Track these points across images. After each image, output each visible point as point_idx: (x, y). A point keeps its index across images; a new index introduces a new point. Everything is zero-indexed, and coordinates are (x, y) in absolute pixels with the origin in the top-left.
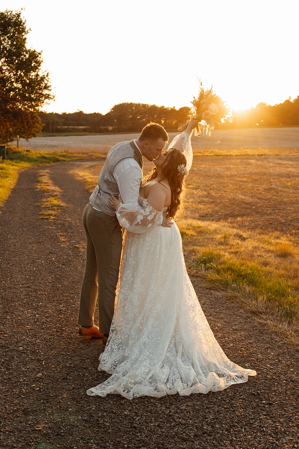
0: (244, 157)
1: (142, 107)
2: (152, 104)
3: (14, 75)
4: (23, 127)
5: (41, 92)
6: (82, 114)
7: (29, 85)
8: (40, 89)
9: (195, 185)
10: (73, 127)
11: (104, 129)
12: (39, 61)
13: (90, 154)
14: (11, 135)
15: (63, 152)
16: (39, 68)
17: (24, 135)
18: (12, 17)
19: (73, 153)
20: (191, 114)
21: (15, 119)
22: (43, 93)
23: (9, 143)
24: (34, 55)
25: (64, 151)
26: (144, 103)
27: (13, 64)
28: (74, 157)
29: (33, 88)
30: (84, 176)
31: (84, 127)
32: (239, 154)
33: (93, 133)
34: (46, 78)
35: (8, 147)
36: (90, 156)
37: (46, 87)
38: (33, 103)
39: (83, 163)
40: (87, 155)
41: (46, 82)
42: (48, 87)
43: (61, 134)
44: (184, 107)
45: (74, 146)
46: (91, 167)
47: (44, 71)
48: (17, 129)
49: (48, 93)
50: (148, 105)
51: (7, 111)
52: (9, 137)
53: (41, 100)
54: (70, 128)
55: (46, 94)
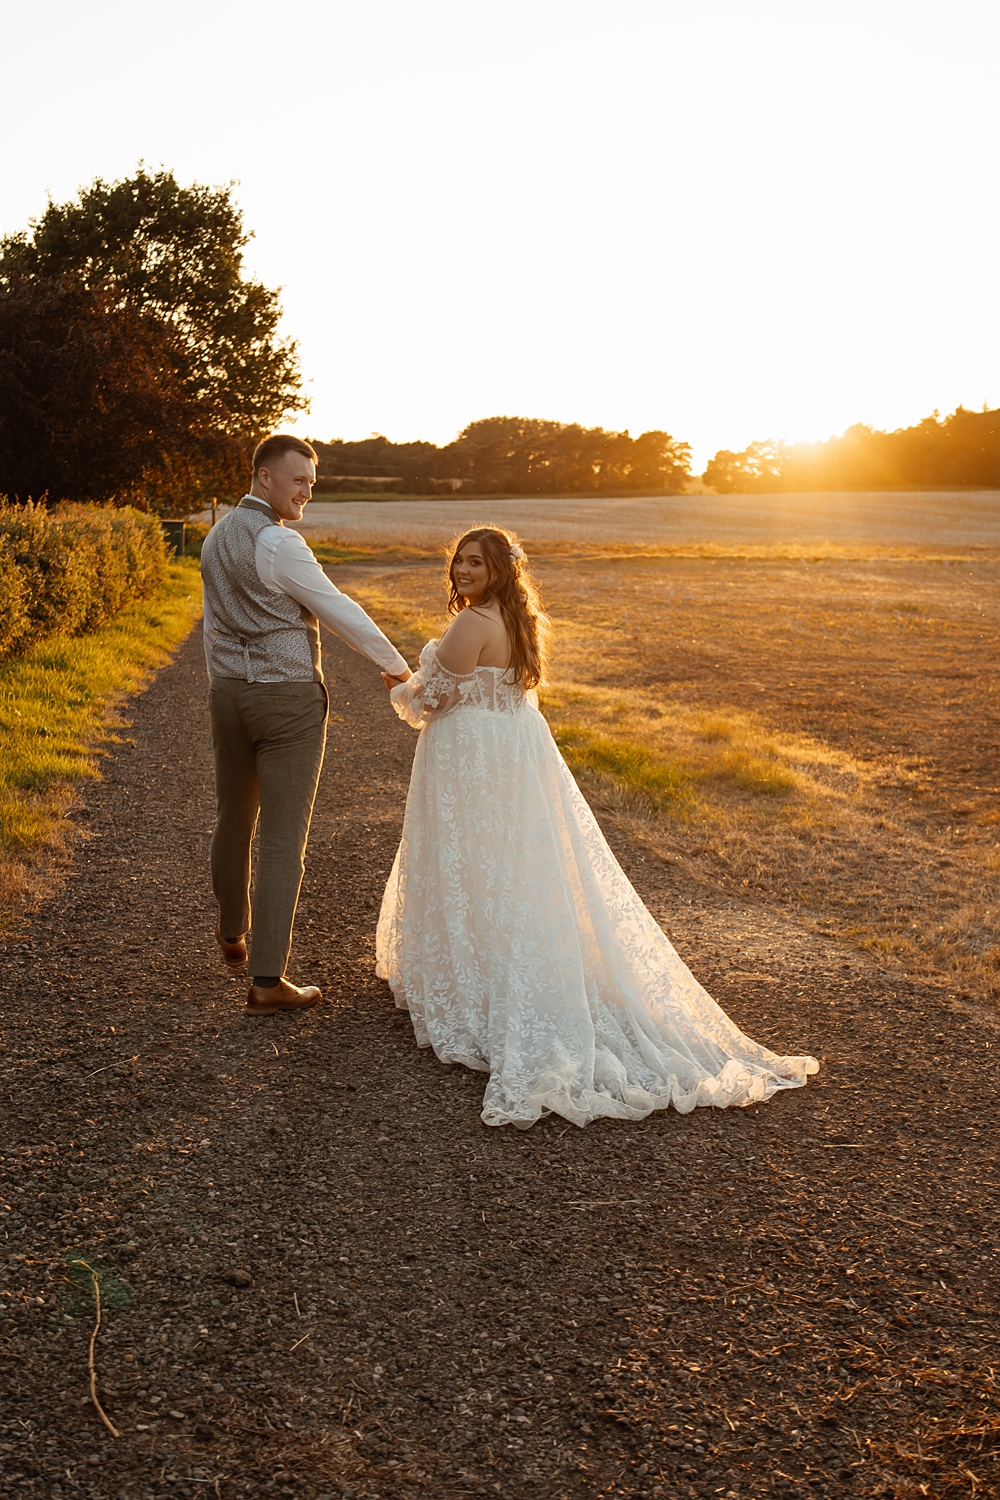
0: (773, 564)
1: (542, 431)
2: (570, 423)
3: (209, 346)
4: (228, 477)
5: (274, 390)
6: (385, 446)
7: (244, 372)
8: (273, 383)
9: (616, 621)
10: (360, 478)
11: (441, 485)
12: (272, 314)
13: (391, 548)
14: (197, 496)
15: (325, 540)
16: (272, 330)
17: (229, 498)
18: (209, 203)
19: (350, 545)
20: (671, 451)
21: (208, 457)
22: (280, 393)
23: (192, 517)
24: (259, 298)
25: (329, 540)
26: (549, 419)
27: (207, 318)
28: (352, 553)
29: (256, 380)
30: (370, 597)
31: (389, 479)
32: (763, 556)
33: (411, 496)
34: (290, 356)
35: (190, 526)
36: (391, 552)
37: (288, 379)
38: (255, 418)
39: (373, 570)
40: (385, 550)
41: (288, 365)
42: (293, 378)
43: (327, 496)
44: (652, 431)
45: (356, 528)
46: (390, 578)
47: (284, 338)
48: (213, 481)
49: (293, 394)
50: (558, 425)
51: (190, 439)
52: (193, 502)
53: (275, 411)
54: (351, 481)
55: (288, 396)
